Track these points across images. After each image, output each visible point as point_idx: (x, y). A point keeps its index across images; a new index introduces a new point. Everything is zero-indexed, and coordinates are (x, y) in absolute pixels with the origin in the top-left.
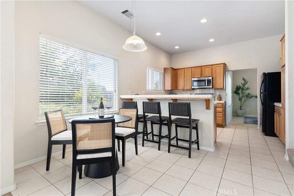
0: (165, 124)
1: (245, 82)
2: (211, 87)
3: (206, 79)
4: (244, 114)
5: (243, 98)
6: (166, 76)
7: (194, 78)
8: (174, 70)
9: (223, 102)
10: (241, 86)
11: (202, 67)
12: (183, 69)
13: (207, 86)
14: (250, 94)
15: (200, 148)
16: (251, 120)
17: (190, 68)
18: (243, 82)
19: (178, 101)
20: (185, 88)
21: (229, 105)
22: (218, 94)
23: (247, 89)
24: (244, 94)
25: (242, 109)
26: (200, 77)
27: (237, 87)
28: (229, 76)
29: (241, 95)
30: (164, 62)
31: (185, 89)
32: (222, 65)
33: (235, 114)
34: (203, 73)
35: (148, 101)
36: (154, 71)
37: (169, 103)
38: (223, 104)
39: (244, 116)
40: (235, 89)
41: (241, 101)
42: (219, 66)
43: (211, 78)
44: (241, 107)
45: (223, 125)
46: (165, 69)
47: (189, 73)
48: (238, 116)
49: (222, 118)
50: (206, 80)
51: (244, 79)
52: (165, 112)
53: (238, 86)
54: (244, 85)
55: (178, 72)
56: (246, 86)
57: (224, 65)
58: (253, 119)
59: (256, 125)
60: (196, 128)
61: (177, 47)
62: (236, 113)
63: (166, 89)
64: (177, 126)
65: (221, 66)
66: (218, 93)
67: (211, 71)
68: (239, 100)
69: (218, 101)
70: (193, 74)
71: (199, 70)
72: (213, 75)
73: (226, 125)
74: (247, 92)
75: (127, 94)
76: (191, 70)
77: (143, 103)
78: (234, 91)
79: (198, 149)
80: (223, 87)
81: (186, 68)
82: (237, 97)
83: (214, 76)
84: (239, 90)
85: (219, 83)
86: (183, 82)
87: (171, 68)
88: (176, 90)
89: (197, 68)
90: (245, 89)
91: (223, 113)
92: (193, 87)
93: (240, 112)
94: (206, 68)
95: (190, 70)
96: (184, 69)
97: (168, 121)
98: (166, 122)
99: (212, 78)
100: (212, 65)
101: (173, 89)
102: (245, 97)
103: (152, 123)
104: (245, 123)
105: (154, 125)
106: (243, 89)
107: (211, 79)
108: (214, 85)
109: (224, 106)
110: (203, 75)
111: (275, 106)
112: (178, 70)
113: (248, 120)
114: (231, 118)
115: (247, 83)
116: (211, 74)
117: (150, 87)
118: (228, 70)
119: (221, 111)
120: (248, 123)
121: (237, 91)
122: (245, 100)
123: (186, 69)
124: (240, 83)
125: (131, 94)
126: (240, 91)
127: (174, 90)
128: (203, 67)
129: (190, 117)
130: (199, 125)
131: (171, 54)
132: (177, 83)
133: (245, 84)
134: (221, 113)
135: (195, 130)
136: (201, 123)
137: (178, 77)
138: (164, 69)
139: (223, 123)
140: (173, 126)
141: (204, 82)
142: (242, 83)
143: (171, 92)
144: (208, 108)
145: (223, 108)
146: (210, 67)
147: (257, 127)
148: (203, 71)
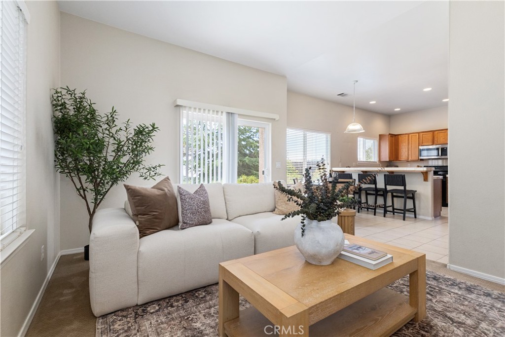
0: (380, 195)
6: (382, 144)
7: (422, 146)
8: (392, 135)
12: (406, 134)
13: (442, 155)
15: (417, 216)
17: (417, 133)
19: (395, 174)
20: (410, 159)
26: (430, 144)
30: (380, 126)
34: (436, 139)
35: (362, 173)
37: (385, 175)
46: (381, 137)
47: (415, 139)
50: (439, 148)
52: (381, 184)
55: (400, 138)
60: (413, 198)
61: (397, 109)
63: (382, 160)
64: (393, 197)
70: (421, 141)
71: (430, 136)
75: (339, 167)
76: (419, 136)
77: (359, 174)
79: (415, 217)
81: (411, 133)
86: (406, 151)
87: (389, 134)
88: (396, 161)
89: (427, 133)
92: (420, 158)
94: (441, 134)
95: (416, 135)
96: (408, 134)
97: (383, 192)
98: (381, 193)
101: (392, 159)
103: (367, 194)
105: (369, 197)
110: (436, 142)
117: (361, 157)
123: (411, 135)
125: (342, 167)
127: (393, 161)
128: (436, 132)
129: (405, 188)
130: (416, 196)
131: (389, 117)
132: (398, 153)
135: (412, 200)
136: (419, 194)
137: (399, 144)
138: (380, 135)
140: (389, 195)
141: (437, 151)
143: (389, 164)
144: (426, 179)
146: (446, 132)
148: (436, 136)
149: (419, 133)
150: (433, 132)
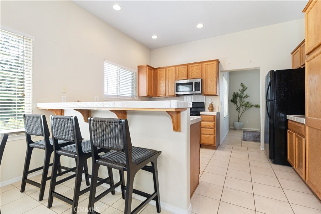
1: (244, 88)
2: (200, 92)
3: (194, 81)
4: (243, 127)
5: (241, 108)
6: (140, 77)
7: (178, 80)
9: (214, 113)
10: (239, 93)
11: (188, 66)
12: (164, 68)
13: (195, 91)
14: (249, 103)
16: (251, 136)
17: (173, 66)
18: (241, 88)
21: (224, 117)
22: (209, 103)
23: (246, 96)
24: (243, 103)
25: (239, 121)
26: (185, 79)
27: (234, 94)
28: (224, 79)
29: (239, 104)
31: (167, 96)
32: (215, 62)
33: (232, 128)
34: (190, 73)
36: (121, 69)
38: (215, 116)
39: (242, 129)
40: (232, 97)
41: (239, 111)
42: (210, 64)
43: (199, 80)
44: (239, 119)
45: (215, 145)
46: (139, 67)
47: (171, 73)
48: (235, 129)
49: (213, 136)
50: (193, 83)
51: (242, 85)
53: (236, 93)
54: (242, 92)
55: (159, 72)
56: (245, 93)
57: (217, 62)
58: (254, 133)
59: (258, 143)
60: (152, 170)
61: (155, 37)
62: (234, 126)
63: (141, 95)
65: (213, 64)
66: (209, 101)
67: (200, 70)
68: (237, 110)
69: (210, 111)
70: (177, 75)
71: (184, 69)
72: (203, 76)
73: (219, 144)
74: (246, 100)
76: (175, 70)
78: (231, 100)
80: (215, 93)
81: (168, 67)
82: (234, 106)
83: (204, 78)
84: (237, 98)
85: (210, 87)
86: (164, 87)
87: (148, 66)
88: (155, 97)
89: (182, 67)
90: (243, 96)
91: (215, 129)
92: (176, 93)
93: (237, 124)
94: (194, 67)
95: (173, 69)
96: (166, 68)
99: (202, 80)
100: (201, 63)
101: (150, 95)
102: (244, 107)
104: (244, 140)
106: (241, 97)
107: (199, 82)
108: (204, 90)
109: (217, 119)
110: (190, 76)
111: (288, 120)
112: (158, 70)
113: (248, 135)
114: (227, 133)
115: (245, 90)
116: (200, 74)
118: (223, 70)
119: (213, 127)
120: (247, 141)
121: (234, 99)
122: (243, 111)
123: (168, 69)
124: (237, 89)
126: (238, 100)
127: (153, 97)
128: (190, 65)
131: (150, 49)
132: (157, 88)
133: (244, 91)
134: (213, 130)
137: (158, 79)
139: (214, 143)
141: (191, 86)
142: (240, 90)
144: (176, 128)
145: (215, 122)
146: (199, 65)
147: (259, 148)
148: (190, 70)
149: (175, 66)
150: (187, 65)
